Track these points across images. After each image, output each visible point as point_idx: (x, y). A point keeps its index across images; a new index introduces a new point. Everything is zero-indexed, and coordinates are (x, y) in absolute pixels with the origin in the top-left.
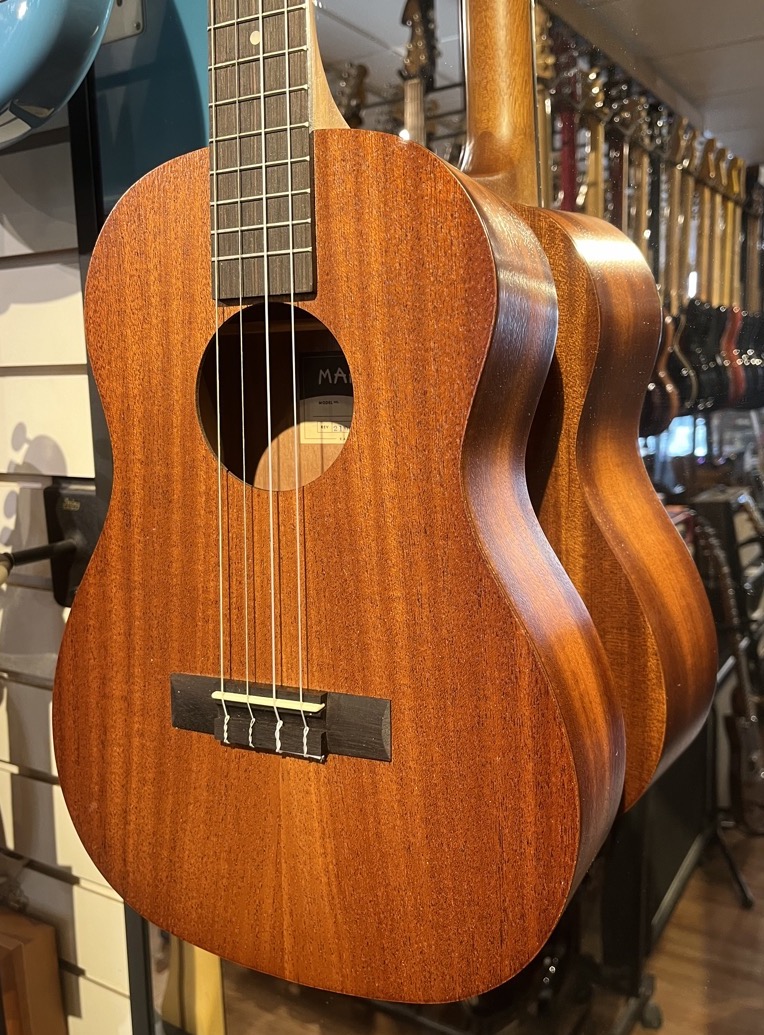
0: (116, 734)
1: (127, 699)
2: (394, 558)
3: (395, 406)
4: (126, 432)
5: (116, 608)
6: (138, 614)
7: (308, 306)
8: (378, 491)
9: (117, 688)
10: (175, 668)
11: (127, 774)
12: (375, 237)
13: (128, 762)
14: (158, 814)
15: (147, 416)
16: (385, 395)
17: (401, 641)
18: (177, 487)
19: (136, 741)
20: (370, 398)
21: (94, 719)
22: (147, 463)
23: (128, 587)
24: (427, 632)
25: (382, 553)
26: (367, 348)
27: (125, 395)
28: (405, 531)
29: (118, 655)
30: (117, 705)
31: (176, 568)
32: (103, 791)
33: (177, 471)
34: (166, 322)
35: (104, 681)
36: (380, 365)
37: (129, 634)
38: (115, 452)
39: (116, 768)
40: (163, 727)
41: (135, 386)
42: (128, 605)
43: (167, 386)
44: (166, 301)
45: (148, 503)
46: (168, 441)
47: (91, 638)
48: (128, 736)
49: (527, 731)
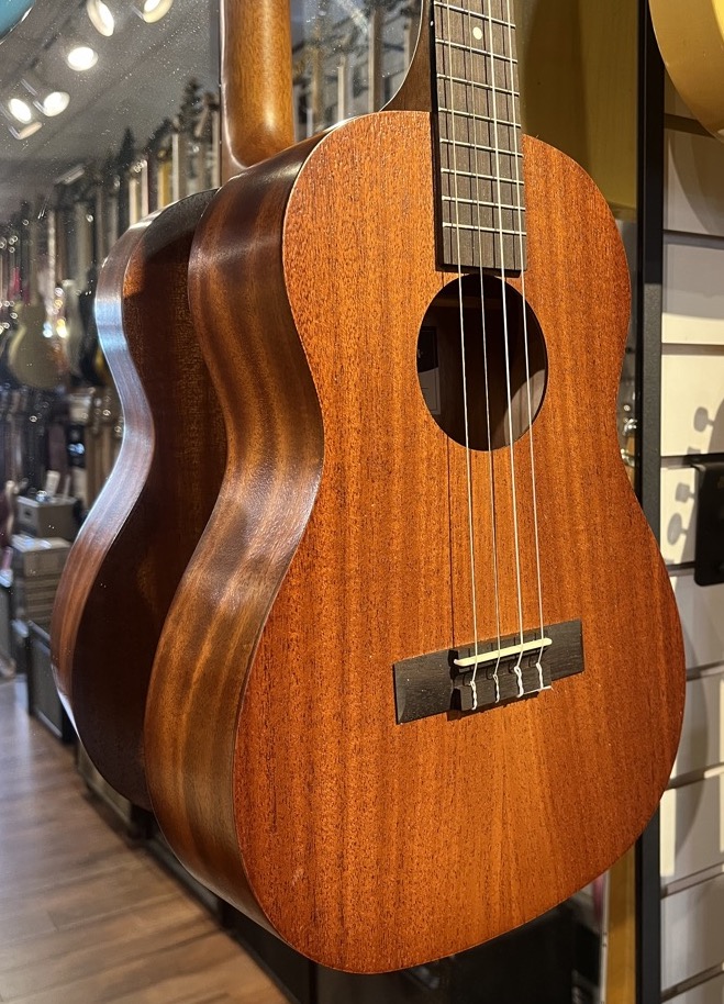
0: (328, 766)
1: (341, 716)
2: (578, 498)
3: (576, 373)
4: (339, 399)
5: (328, 609)
6: (354, 607)
7: (512, 282)
8: (566, 443)
9: (327, 710)
10: (396, 657)
11: (342, 808)
13: (343, 788)
14: (383, 838)
15: (365, 379)
16: (569, 364)
17: (585, 565)
18: (398, 458)
19: (353, 763)
20: (560, 365)
21: (297, 758)
22: (365, 432)
23: (342, 580)
24: (601, 552)
25: (570, 494)
26: (556, 325)
27: (338, 356)
28: (585, 474)
29: (329, 664)
30: (328, 728)
31: (396, 545)
32: (310, 847)
33: (398, 440)
34: (384, 278)
35: (310, 705)
36: (565, 337)
37: (342, 635)
38: (326, 421)
39: (328, 809)
40: (385, 730)
41: (349, 347)
42: (342, 601)
43: (386, 349)
44: (384, 257)
45: (367, 476)
46: (389, 409)
47: (292, 656)
48: (343, 761)
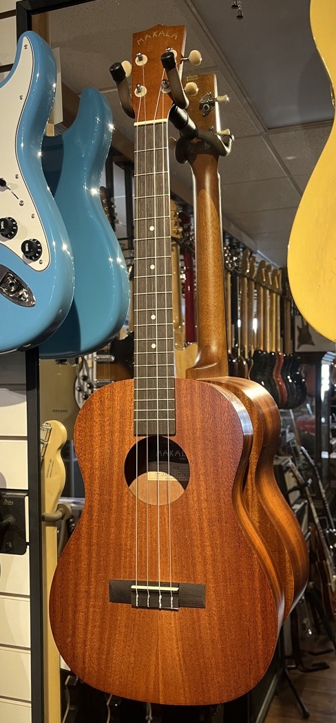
0: (82, 608)
1: (88, 592)
2: (206, 530)
3: (206, 475)
4: (92, 483)
5: (84, 554)
6: (94, 556)
7: (173, 439)
8: (199, 506)
9: (83, 588)
10: (111, 577)
11: (87, 624)
12: (198, 416)
13: (87, 618)
14: (101, 640)
15: (102, 477)
16: (202, 471)
17: (209, 561)
18: (114, 505)
19: (91, 610)
20: (197, 473)
21: (71, 601)
22: (100, 495)
23: (90, 545)
24: (219, 558)
25: (201, 529)
26: (195, 454)
27: (92, 468)
28: (210, 521)
29: (84, 573)
30: (82, 595)
31: (112, 536)
32: (74, 633)
33: (115, 498)
34: (112, 440)
35: (76, 585)
36: (200, 461)
37: (89, 564)
38: (86, 490)
39: (81, 622)
40: (104, 602)
41: (97, 464)
42: (89, 552)
43: (111, 465)
44: (112, 433)
45: (101, 510)
46: (111, 486)
47: (70, 567)
48: (88, 608)
49: (258, 592)
